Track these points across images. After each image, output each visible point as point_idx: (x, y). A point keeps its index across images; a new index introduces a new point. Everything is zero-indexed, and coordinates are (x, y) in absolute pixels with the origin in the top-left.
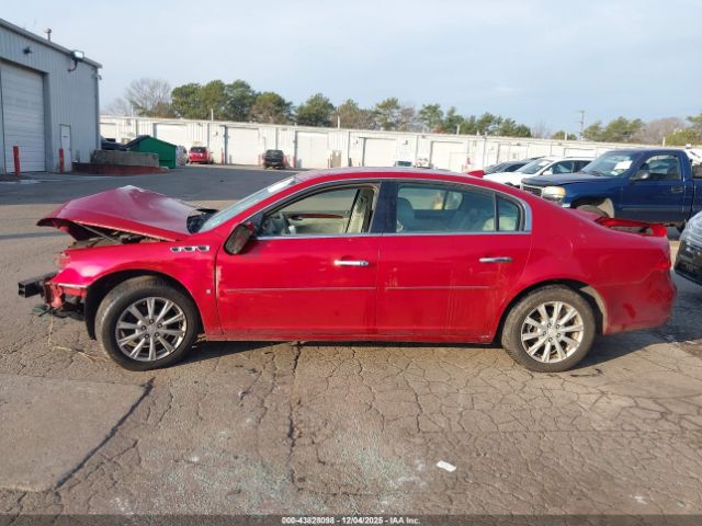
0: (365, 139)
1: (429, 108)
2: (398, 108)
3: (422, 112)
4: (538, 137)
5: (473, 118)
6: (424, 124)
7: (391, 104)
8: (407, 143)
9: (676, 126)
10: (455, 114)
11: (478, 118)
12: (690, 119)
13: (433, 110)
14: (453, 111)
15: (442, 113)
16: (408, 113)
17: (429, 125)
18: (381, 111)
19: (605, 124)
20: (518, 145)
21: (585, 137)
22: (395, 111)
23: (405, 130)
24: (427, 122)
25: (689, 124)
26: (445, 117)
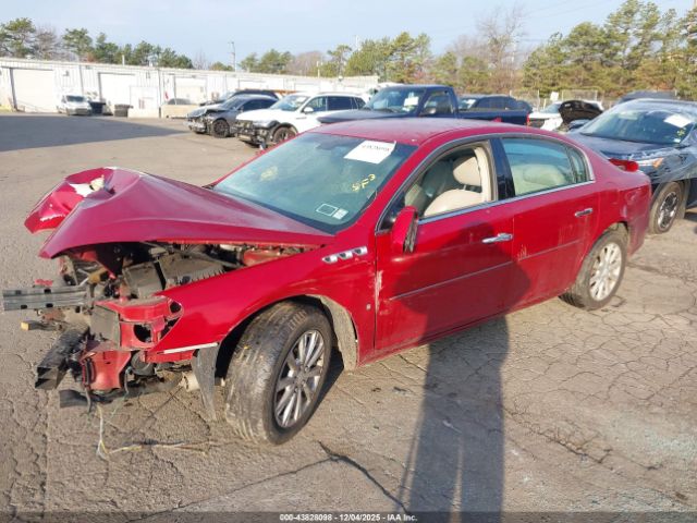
0: (11, 69)
1: (74, 32)
2: (33, 31)
3: (66, 38)
4: (200, 68)
5: (129, 46)
6: (71, 52)
7: (23, 26)
8: (67, 74)
9: (319, 58)
10: (107, 41)
11: (135, 46)
12: (330, 52)
13: (80, 36)
14: (102, 38)
15: (91, 40)
16: (46, 38)
17: (79, 54)
18: (10, 33)
19: (260, 57)
20: (194, 77)
21: (244, 68)
22: (32, 35)
23: (47, 57)
24: (76, 49)
25: (329, 58)
26: (94, 44)
